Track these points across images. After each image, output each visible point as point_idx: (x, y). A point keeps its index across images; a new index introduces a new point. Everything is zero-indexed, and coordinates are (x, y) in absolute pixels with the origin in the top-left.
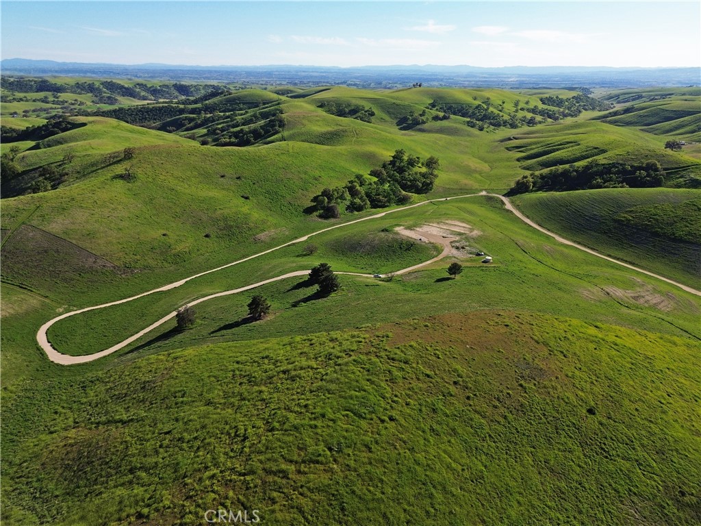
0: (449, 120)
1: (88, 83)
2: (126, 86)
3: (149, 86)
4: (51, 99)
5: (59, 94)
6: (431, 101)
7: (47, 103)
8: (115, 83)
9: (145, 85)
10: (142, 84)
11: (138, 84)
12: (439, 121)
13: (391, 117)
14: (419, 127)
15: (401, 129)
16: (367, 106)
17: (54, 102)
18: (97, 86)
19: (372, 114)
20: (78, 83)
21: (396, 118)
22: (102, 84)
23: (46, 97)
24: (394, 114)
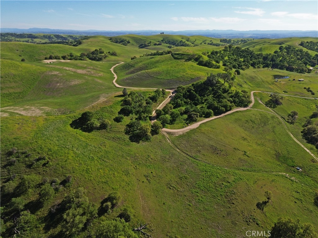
0: (161, 45)
1: (48, 35)
2: (64, 36)
3: (74, 37)
4: (30, 41)
5: (34, 39)
6: (162, 39)
7: (28, 42)
8: (59, 36)
9: (73, 37)
10: (71, 36)
11: (70, 36)
12: (156, 46)
13: (137, 44)
14: (146, 47)
15: (139, 48)
16: (128, 39)
17: (31, 42)
18: (51, 37)
19: (129, 42)
20: (44, 35)
21: (139, 44)
22: (54, 36)
23: (28, 40)
24: (138, 42)
